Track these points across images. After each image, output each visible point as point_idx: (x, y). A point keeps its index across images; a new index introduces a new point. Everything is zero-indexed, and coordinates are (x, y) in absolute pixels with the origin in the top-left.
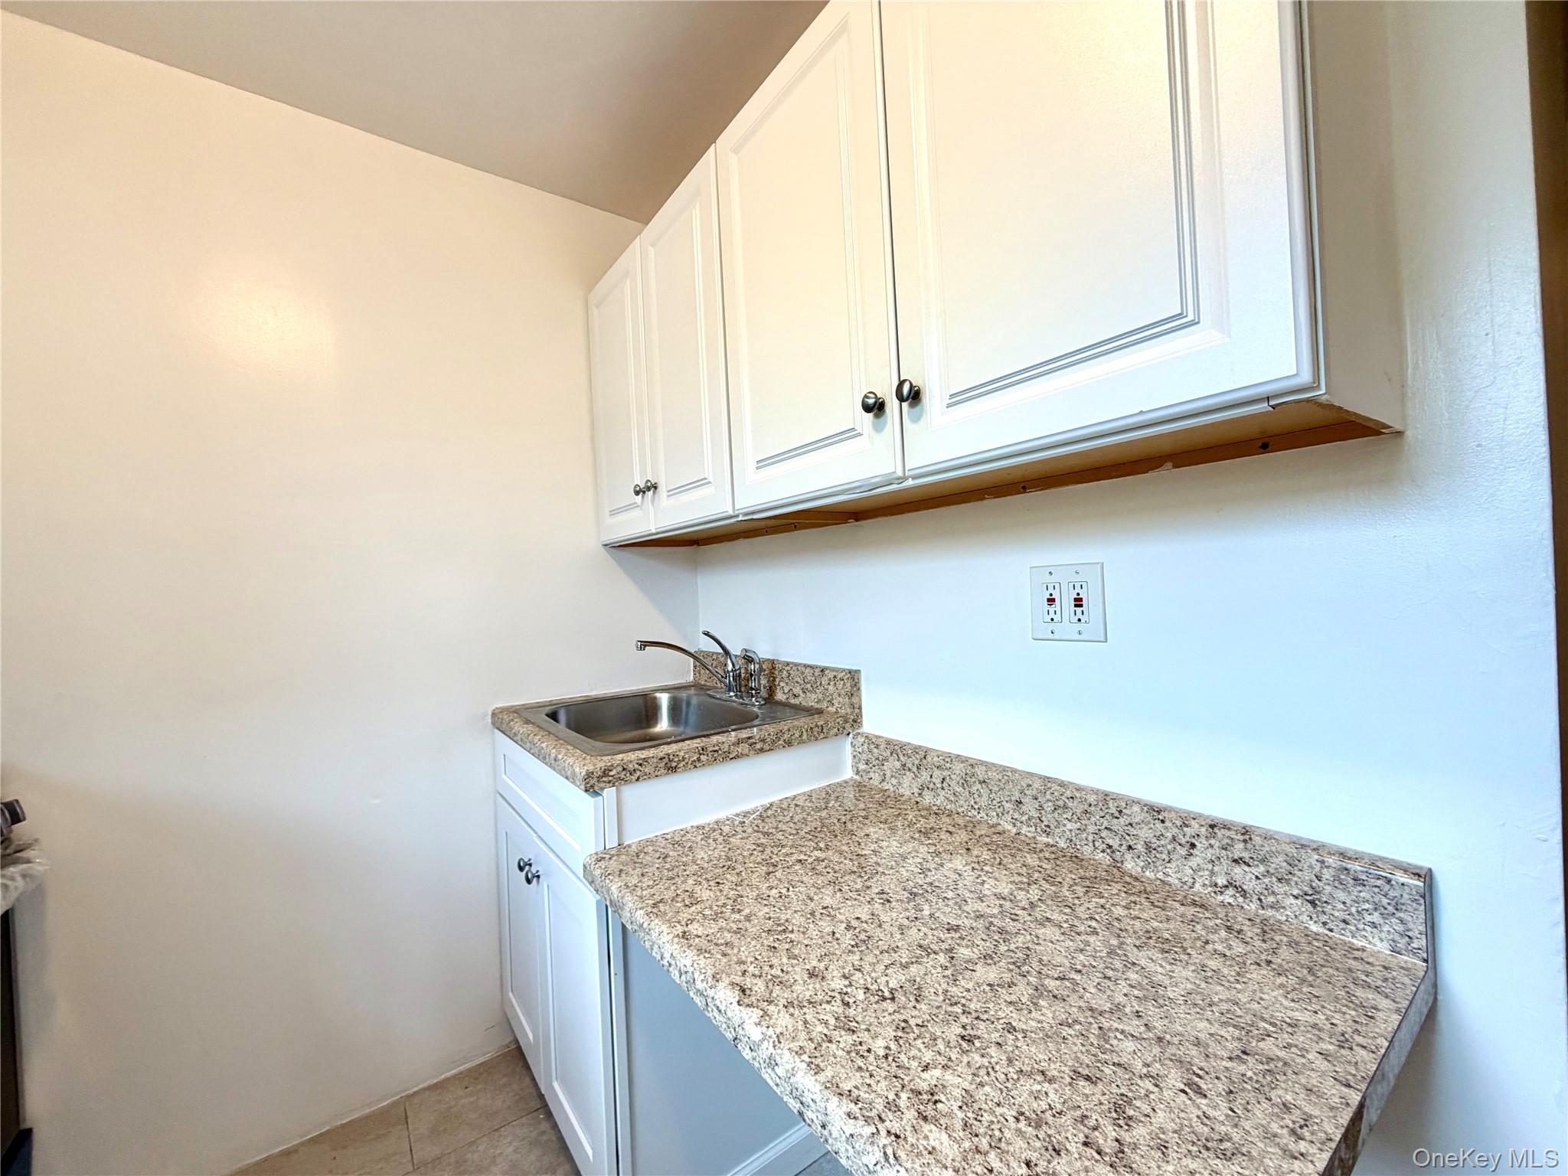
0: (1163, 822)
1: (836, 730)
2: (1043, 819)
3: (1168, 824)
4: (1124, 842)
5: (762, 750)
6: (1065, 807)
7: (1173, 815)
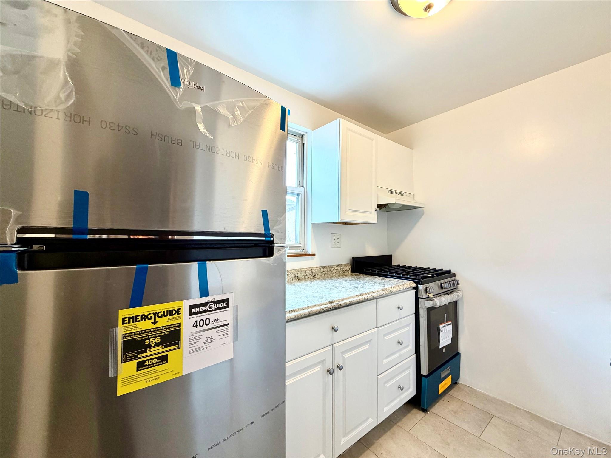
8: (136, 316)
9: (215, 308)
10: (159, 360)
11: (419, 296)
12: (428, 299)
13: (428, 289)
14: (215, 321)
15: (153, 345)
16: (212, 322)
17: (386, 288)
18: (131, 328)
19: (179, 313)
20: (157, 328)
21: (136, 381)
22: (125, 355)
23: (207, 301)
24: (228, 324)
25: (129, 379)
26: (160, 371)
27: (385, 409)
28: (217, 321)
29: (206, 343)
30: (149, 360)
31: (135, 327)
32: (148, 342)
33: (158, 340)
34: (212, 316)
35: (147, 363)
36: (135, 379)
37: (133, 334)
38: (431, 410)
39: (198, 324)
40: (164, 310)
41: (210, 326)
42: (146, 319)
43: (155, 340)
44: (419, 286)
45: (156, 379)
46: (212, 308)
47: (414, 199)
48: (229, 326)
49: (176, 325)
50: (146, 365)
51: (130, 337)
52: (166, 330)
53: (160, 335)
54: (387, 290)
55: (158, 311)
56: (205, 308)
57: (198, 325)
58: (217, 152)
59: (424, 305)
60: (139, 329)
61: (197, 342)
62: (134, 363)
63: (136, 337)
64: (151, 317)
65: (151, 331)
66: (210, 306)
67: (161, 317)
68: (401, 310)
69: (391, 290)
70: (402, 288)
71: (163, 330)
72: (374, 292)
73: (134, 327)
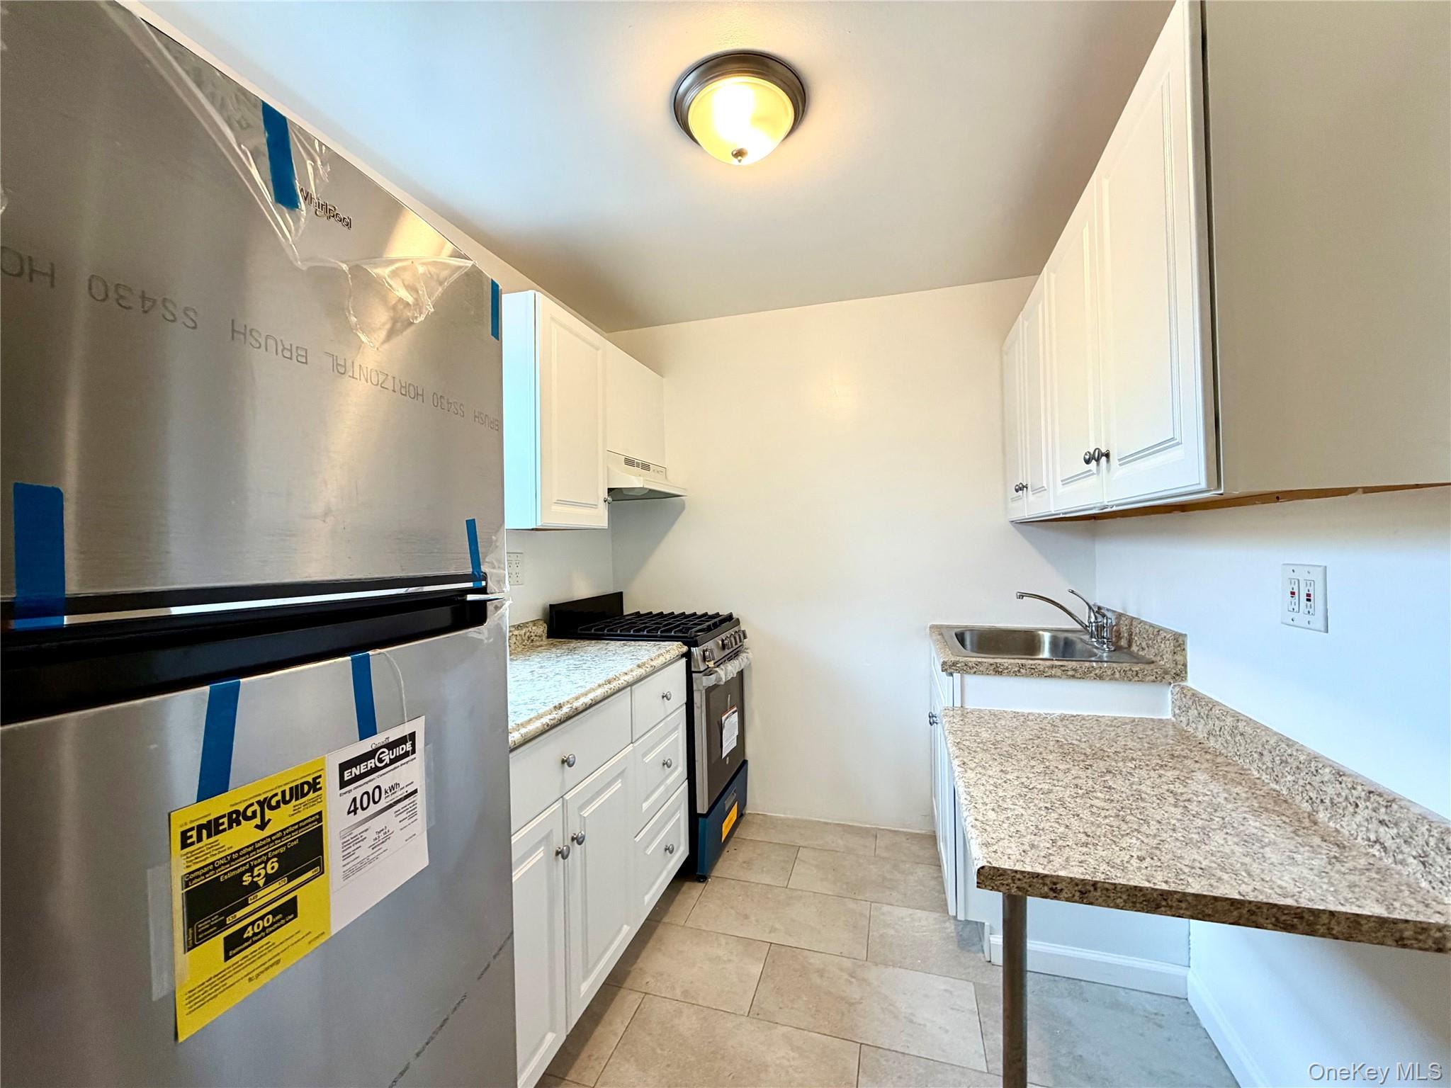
0: (1341, 783)
1: (1154, 677)
2: (1275, 769)
3: (1343, 785)
4: (1318, 796)
5: (1073, 676)
6: (1287, 762)
7: (1350, 780)
8: (217, 819)
9: (390, 759)
10: (278, 915)
11: (693, 669)
12: (708, 672)
13: (707, 653)
14: (392, 788)
15: (261, 883)
16: (386, 792)
17: (643, 661)
18: (207, 852)
19: (318, 786)
20: (268, 837)
21: (225, 987)
22: (193, 930)
23: (374, 747)
24: (415, 791)
25: (207, 986)
26: (281, 943)
27: (647, 898)
28: (395, 790)
29: (375, 847)
30: (252, 923)
31: (215, 848)
32: (250, 878)
33: (273, 866)
34: (384, 780)
35: (249, 933)
36: (222, 982)
37: (211, 867)
38: (712, 875)
39: (358, 805)
40: (282, 789)
41: (383, 804)
42: (242, 821)
43: (265, 868)
44: (693, 649)
45: (271, 966)
46: (384, 760)
47: (666, 478)
48: (418, 794)
49: (313, 819)
50: (248, 938)
51: (203, 877)
52: (290, 836)
53: (276, 852)
54: (647, 665)
55: (270, 795)
56: (371, 763)
57: (358, 808)
58: (382, 384)
59: (702, 682)
60: (225, 850)
61: (358, 848)
62: (218, 942)
63: (219, 872)
64: (254, 813)
65: (255, 849)
66: (381, 756)
67: (278, 806)
68: (668, 700)
69: (652, 663)
70: (668, 657)
71: (283, 840)
72: (626, 674)
73: (211, 850)
